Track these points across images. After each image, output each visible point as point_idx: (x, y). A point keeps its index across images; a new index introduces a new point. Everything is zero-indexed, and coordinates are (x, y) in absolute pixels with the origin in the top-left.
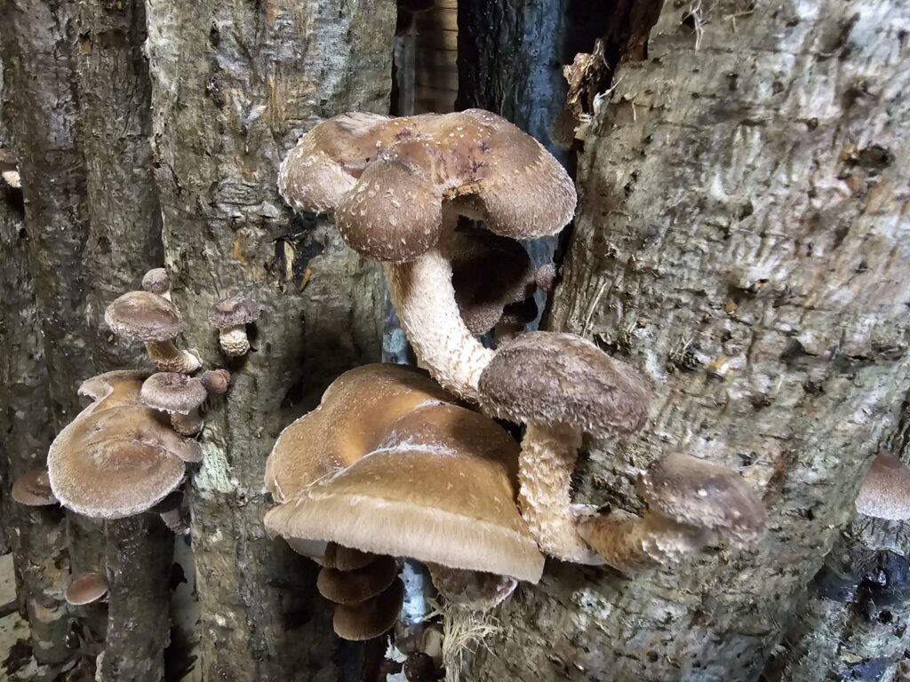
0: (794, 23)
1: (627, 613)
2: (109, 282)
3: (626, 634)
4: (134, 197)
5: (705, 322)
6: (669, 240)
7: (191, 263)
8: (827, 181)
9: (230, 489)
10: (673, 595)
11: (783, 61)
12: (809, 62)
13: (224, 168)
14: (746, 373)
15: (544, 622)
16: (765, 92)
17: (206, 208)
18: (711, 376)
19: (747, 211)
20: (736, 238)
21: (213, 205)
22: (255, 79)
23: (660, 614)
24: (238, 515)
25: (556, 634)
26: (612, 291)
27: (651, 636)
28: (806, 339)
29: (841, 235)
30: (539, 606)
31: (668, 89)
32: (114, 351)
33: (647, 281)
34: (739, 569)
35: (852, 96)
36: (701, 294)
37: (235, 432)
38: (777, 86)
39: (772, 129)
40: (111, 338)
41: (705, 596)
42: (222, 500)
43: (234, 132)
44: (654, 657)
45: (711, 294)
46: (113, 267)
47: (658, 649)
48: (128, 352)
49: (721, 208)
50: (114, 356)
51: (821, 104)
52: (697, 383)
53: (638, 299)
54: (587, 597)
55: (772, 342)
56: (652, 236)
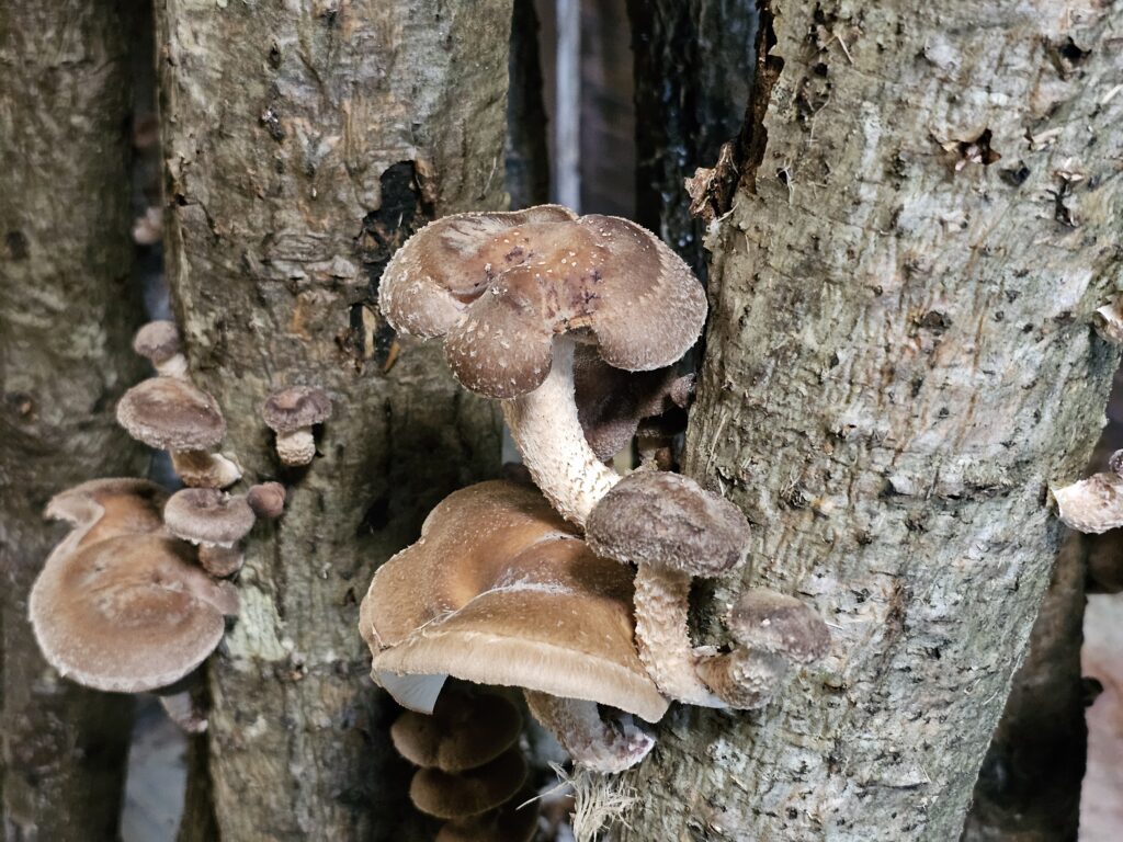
0: (858, 203)
1: (762, 764)
2: (24, 308)
3: (763, 788)
4: (70, 163)
5: (808, 461)
6: (775, 380)
7: (230, 335)
8: (898, 338)
9: (280, 655)
10: (806, 741)
11: (849, 233)
12: (873, 236)
13: (283, 215)
14: (851, 510)
15: (680, 783)
16: (841, 258)
17: (256, 267)
18: (817, 513)
19: (834, 361)
20: (829, 386)
21: (266, 262)
22: (326, 106)
23: (795, 764)
24: (291, 693)
25: (694, 797)
26: (731, 423)
27: (789, 789)
28: (899, 481)
29: (917, 385)
30: (675, 766)
31: (771, 233)
32: (32, 430)
33: (759, 417)
34: (872, 713)
35: (908, 270)
36: (803, 434)
37: (291, 571)
38: (850, 253)
39: (850, 290)
40: (25, 407)
41: (838, 741)
42: (268, 672)
43: (296, 170)
44: (793, 814)
45: (812, 435)
46: (31, 282)
47: (798, 805)
48: (56, 431)
49: (814, 355)
50: (30, 437)
51: (888, 276)
52: (806, 522)
53: (752, 435)
54: (721, 748)
55: (868, 480)
56: (760, 375)
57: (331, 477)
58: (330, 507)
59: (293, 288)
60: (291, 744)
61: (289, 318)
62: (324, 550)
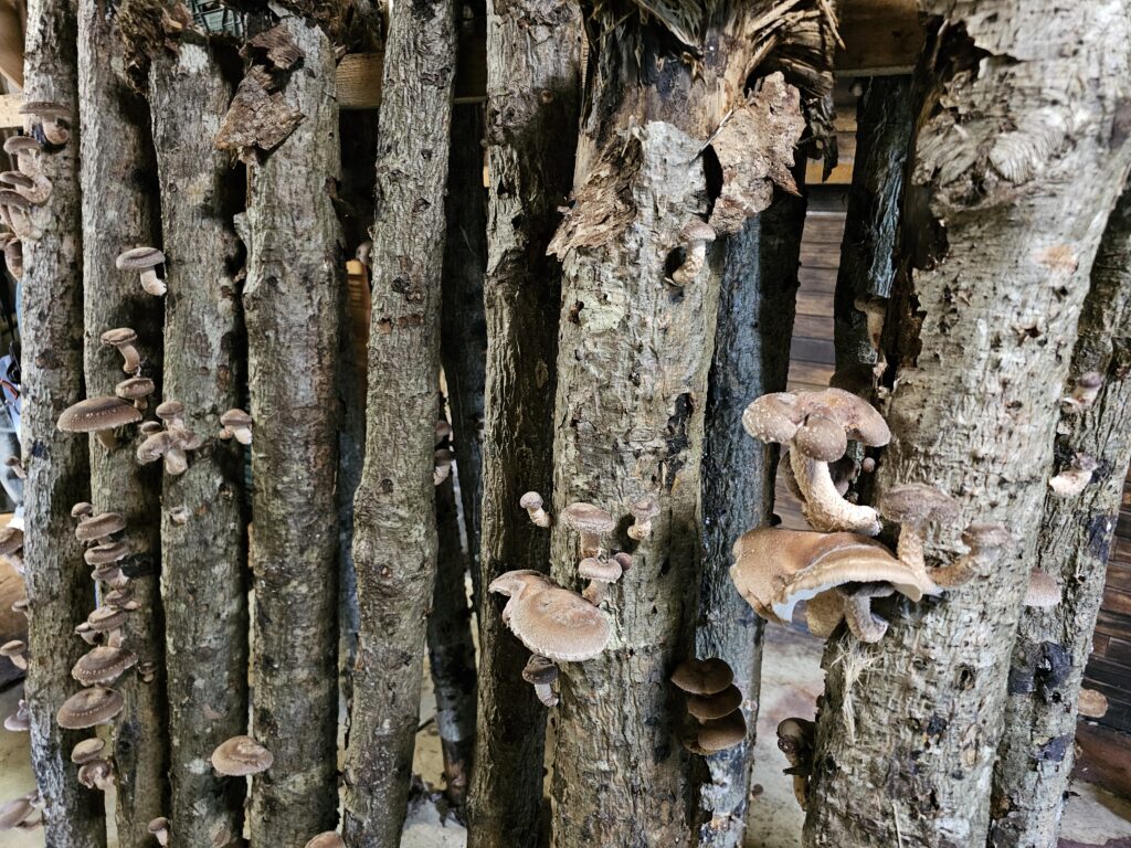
0: (980, 359)
1: (951, 621)
3: (952, 633)
5: (966, 473)
6: (943, 441)
8: (1002, 414)
9: (620, 645)
10: (971, 606)
11: (978, 372)
12: (988, 373)
13: (635, 420)
14: (986, 493)
15: (906, 641)
16: (973, 383)
17: (621, 445)
18: (972, 496)
19: (975, 427)
20: (972, 438)
21: (627, 443)
22: (659, 369)
23: (966, 619)
24: (625, 666)
25: (915, 647)
26: (918, 466)
27: (964, 632)
28: (1006, 476)
29: (1011, 433)
30: (902, 634)
31: (930, 380)
32: (388, 583)
33: (936, 459)
35: (1005, 384)
36: (962, 462)
38: (978, 381)
39: (979, 396)
40: (384, 571)
41: (985, 604)
43: (644, 399)
45: (966, 462)
46: (393, 505)
49: (965, 427)
51: (995, 387)
52: (967, 500)
53: (933, 467)
54: (929, 618)
55: (993, 479)
56: (935, 440)
57: (648, 548)
58: (648, 563)
59: (637, 455)
60: (624, 694)
61: (634, 469)
62: (644, 586)
